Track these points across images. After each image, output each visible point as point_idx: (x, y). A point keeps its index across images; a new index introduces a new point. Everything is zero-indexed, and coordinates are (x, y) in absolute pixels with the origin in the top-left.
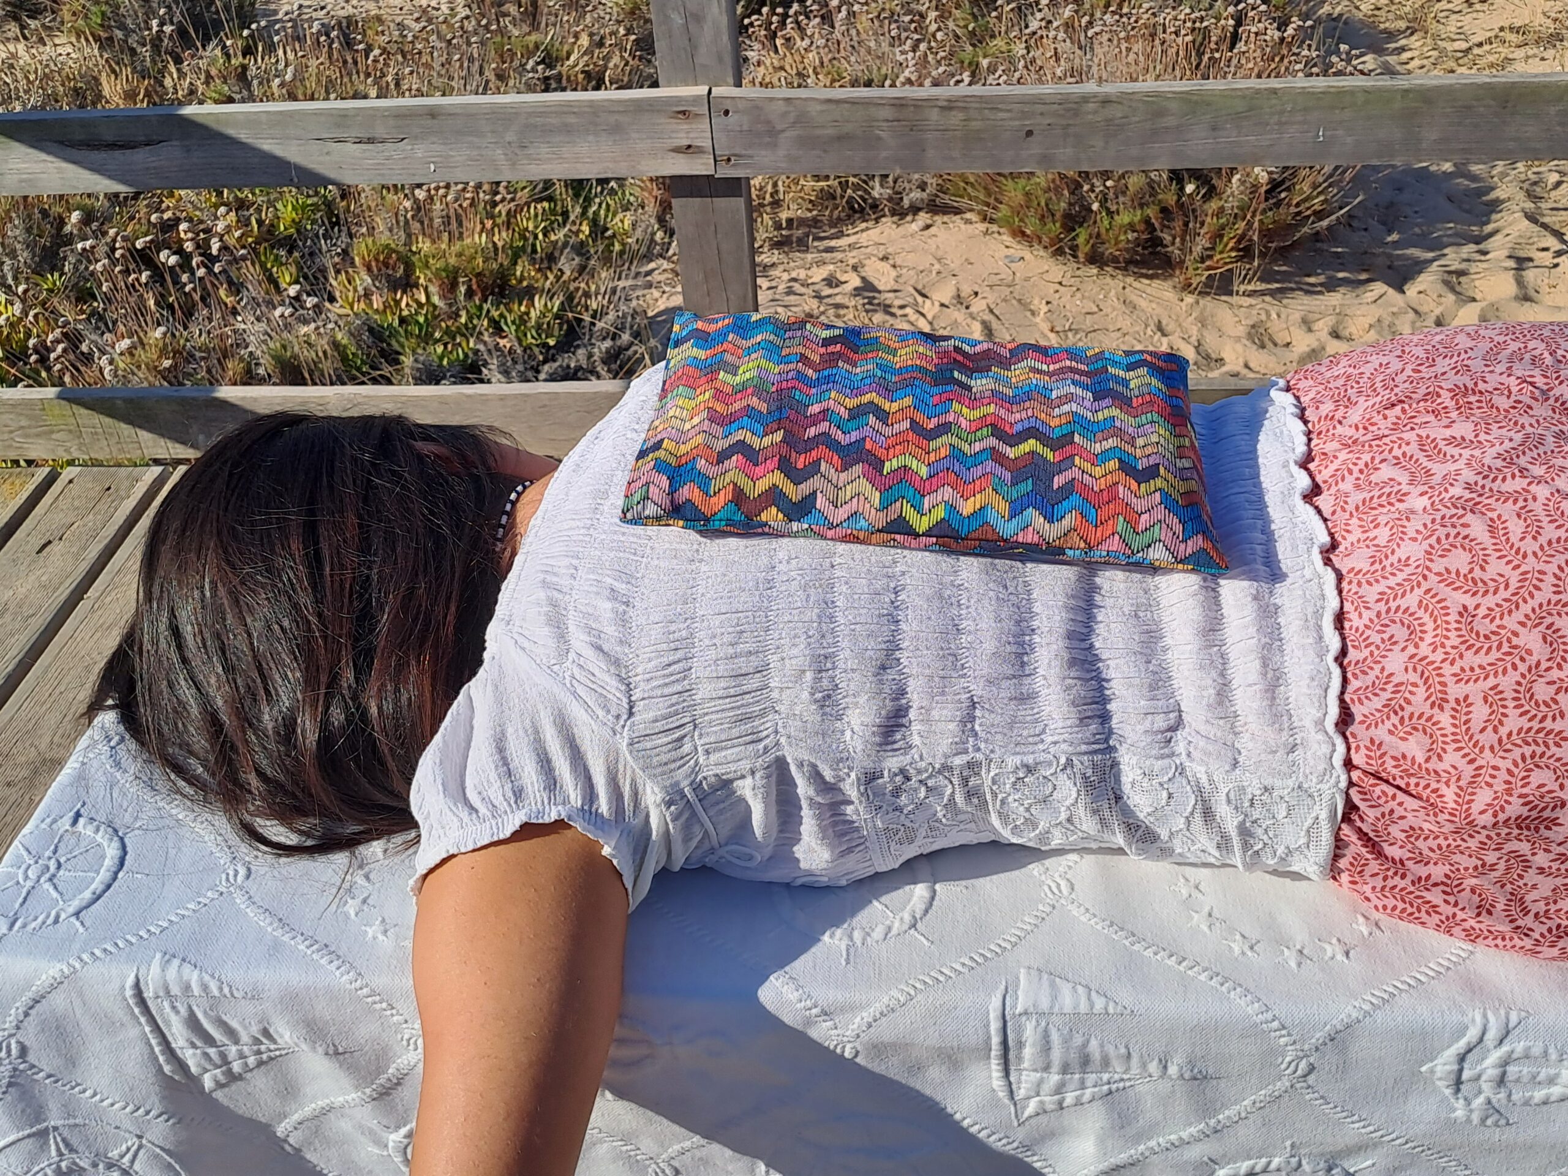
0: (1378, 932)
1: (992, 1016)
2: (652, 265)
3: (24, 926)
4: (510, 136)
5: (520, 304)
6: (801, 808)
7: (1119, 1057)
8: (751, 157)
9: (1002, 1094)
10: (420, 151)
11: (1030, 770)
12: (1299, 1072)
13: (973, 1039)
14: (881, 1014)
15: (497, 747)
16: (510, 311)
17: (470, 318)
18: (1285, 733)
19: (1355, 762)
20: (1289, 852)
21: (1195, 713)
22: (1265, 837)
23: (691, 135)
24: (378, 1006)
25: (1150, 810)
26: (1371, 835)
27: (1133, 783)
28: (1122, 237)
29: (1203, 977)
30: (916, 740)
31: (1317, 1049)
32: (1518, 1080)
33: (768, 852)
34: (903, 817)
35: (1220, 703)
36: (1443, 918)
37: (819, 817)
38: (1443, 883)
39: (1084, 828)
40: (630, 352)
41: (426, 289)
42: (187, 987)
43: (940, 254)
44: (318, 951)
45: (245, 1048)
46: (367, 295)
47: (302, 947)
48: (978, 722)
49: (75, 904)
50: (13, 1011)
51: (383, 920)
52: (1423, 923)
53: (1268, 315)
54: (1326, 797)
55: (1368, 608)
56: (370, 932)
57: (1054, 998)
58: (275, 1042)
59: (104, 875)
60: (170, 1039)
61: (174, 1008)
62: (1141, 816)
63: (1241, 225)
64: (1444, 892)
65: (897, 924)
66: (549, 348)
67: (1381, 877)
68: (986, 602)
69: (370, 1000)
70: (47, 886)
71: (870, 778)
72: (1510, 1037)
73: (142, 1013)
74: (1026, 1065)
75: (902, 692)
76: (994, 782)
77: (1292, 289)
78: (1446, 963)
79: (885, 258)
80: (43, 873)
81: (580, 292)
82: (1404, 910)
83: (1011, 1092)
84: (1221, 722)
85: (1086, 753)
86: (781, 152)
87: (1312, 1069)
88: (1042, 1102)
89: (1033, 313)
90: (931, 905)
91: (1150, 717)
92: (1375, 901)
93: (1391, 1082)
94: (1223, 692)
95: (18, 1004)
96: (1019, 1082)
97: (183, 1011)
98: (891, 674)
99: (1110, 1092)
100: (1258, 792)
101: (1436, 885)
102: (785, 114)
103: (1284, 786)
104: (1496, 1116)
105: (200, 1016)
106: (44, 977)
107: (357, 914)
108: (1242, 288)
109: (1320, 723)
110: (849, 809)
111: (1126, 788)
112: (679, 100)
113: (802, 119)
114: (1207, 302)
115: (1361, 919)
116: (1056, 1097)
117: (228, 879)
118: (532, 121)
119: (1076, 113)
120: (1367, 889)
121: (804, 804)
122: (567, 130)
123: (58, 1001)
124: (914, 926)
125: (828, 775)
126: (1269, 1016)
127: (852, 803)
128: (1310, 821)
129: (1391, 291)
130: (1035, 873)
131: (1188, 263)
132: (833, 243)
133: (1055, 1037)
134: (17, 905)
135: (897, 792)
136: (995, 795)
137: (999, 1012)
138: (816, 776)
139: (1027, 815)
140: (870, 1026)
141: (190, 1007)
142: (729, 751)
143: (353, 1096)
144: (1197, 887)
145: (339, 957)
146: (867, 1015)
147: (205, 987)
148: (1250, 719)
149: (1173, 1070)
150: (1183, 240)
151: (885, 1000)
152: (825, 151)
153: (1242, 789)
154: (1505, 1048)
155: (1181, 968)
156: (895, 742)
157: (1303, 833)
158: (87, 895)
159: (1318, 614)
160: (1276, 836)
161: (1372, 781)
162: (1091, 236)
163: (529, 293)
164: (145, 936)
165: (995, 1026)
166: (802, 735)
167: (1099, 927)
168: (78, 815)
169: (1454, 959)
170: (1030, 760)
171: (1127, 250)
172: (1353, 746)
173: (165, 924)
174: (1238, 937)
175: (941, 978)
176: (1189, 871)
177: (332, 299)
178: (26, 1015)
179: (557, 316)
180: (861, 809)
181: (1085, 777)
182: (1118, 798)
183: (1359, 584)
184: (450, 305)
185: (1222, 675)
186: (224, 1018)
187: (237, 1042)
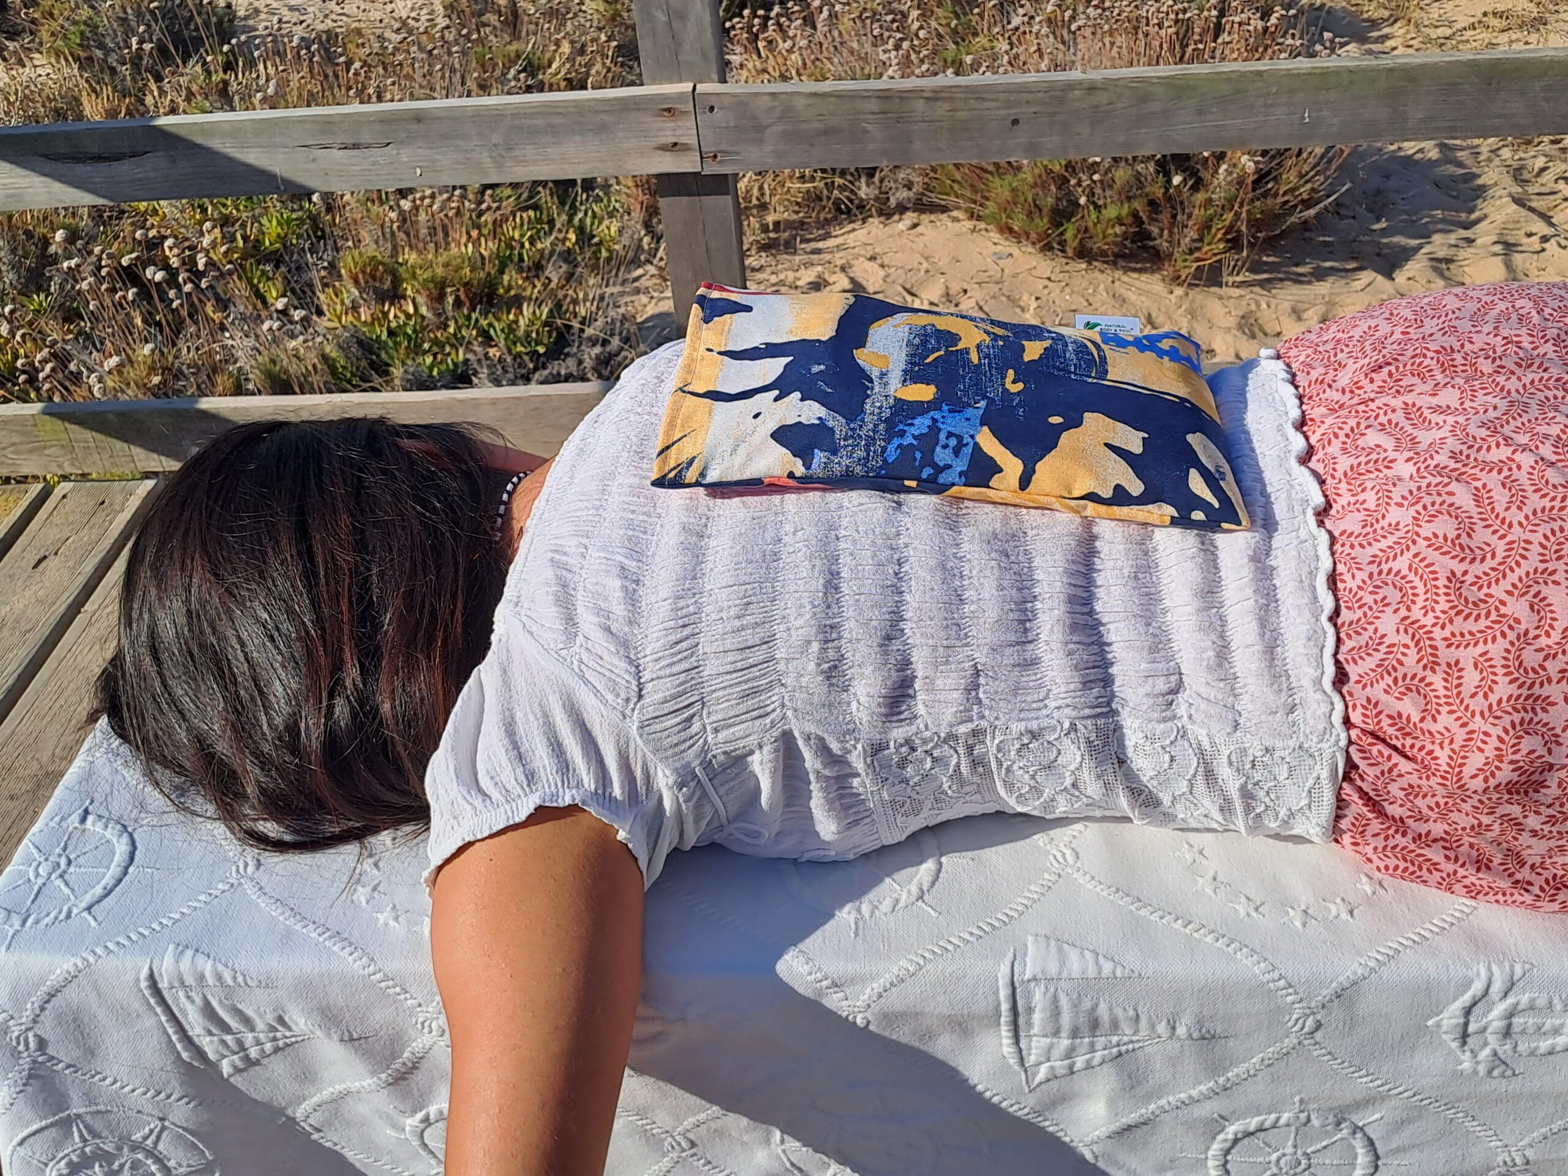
0: (1382, 891)
1: (1000, 983)
2: (640, 271)
3: (37, 922)
4: (496, 139)
5: (509, 313)
6: (810, 783)
7: (1127, 1019)
8: (737, 153)
9: (1013, 1061)
10: (406, 155)
11: (1034, 735)
12: (1306, 1029)
13: (982, 1005)
14: (892, 984)
15: (506, 731)
16: (498, 320)
17: (459, 328)
18: (1283, 694)
19: (1353, 720)
20: (1292, 814)
21: (1196, 678)
22: (1267, 800)
23: (679, 132)
24: (391, 991)
25: (1152, 773)
26: (1372, 794)
27: (1135, 746)
28: (1110, 231)
29: (1209, 939)
30: (921, 709)
31: (1323, 1006)
32: (1523, 1032)
33: (776, 828)
34: (909, 789)
35: (1220, 665)
36: (1444, 875)
37: (825, 790)
38: (1442, 839)
39: (1089, 792)
40: (619, 358)
41: (414, 300)
42: (202, 978)
43: (927, 253)
44: (331, 937)
45: (261, 1036)
46: (355, 308)
47: (314, 935)
48: (981, 690)
49: (88, 899)
50: (29, 1006)
51: (394, 907)
52: (1424, 882)
53: (1258, 305)
54: (1327, 756)
55: (1359, 569)
56: (381, 918)
57: (1062, 964)
58: (289, 1029)
59: (114, 870)
60: (187, 1027)
61: (188, 997)
62: (1145, 779)
63: (1229, 217)
64: (1444, 848)
65: (904, 897)
66: (540, 355)
67: (1382, 836)
68: (988, 573)
69: (383, 985)
70: (59, 883)
71: (876, 749)
72: (1515, 989)
73: (157, 1003)
74: (1036, 1030)
75: (905, 664)
76: (999, 750)
77: (1281, 280)
78: (1449, 919)
79: (872, 258)
80: (54, 871)
81: (568, 299)
82: (1405, 870)
83: (1022, 1059)
84: (1222, 685)
85: (1089, 717)
86: (768, 148)
87: (1319, 1025)
88: (1052, 1068)
89: (1023, 310)
90: (938, 877)
91: (1150, 680)
92: (1377, 862)
93: (1397, 1038)
94: (1223, 653)
95: (33, 999)
96: (1030, 1048)
97: (198, 1000)
98: (895, 645)
99: (1120, 1054)
100: (1259, 754)
101: (1435, 841)
102: (771, 109)
103: (1284, 747)
104: (1503, 1067)
105: (215, 1004)
106: (58, 971)
107: (368, 902)
108: (1231, 279)
109: (1318, 682)
110: (856, 782)
111: (1130, 752)
112: (664, 97)
113: (787, 114)
114: (1196, 294)
115: (1364, 879)
116: (1067, 1062)
117: (238, 871)
118: (517, 122)
119: (1061, 101)
120: (1369, 850)
121: (812, 777)
122: (553, 130)
123: (71, 994)
124: (921, 897)
125: (835, 746)
126: (1276, 975)
127: (858, 775)
128: (1311, 781)
129: (1380, 278)
130: (1041, 843)
131: (1176, 255)
132: (820, 245)
133: (1064, 1002)
134: (29, 902)
135: (903, 763)
136: (1000, 764)
137: (1008, 980)
138: (823, 749)
139: (1032, 783)
140: (880, 995)
141: (205, 998)
142: (737, 728)
143: (369, 1082)
144: (1201, 853)
145: (351, 944)
146: (877, 986)
147: (219, 978)
148: (1250, 680)
149: (1181, 1031)
150: (1171, 233)
151: (895, 970)
152: (812, 145)
153: (1244, 751)
154: (1511, 1000)
155: (1187, 931)
156: (901, 713)
157: (1305, 794)
158: (98, 890)
159: (1312, 575)
160: (1278, 798)
161: (1370, 740)
162: (1079, 231)
163: (517, 302)
164: (158, 928)
165: (1004, 993)
166: (808, 708)
167: (1105, 894)
168: (87, 812)
169: (1457, 914)
170: (1034, 725)
171: (1115, 244)
172: (1350, 704)
173: (177, 916)
174: (1243, 899)
175: (950, 947)
176: (1191, 836)
177: (320, 313)
178: (42, 1009)
179: (546, 324)
180: (867, 782)
181: (1089, 742)
182: (1122, 762)
183: (1352, 546)
184: (439, 315)
185: (1222, 636)
186: (240, 1006)
187: (252, 1029)
